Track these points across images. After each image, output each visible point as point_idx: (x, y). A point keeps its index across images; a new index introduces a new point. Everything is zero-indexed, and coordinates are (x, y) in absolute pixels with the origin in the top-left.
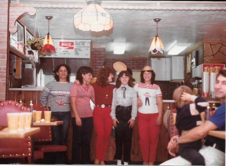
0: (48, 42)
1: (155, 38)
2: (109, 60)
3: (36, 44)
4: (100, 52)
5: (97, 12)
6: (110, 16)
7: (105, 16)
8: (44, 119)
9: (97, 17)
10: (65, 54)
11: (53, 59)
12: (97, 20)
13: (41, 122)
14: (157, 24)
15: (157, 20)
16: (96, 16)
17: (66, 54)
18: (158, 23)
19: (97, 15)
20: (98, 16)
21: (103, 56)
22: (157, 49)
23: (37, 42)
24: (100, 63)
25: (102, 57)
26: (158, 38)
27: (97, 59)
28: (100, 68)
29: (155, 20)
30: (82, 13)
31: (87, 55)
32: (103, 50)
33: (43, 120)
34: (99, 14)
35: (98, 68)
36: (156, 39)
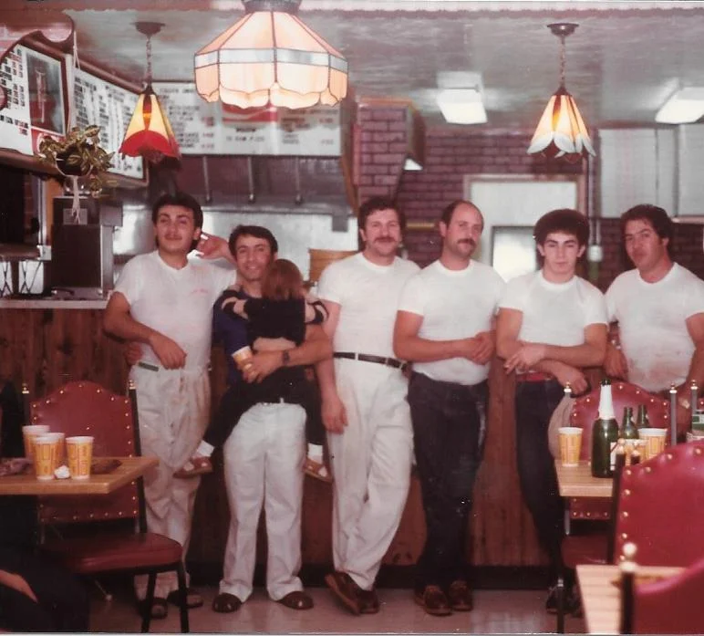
0: (147, 122)
1: (554, 98)
2: (442, 138)
3: (71, 156)
4: (389, 121)
5: (275, 47)
6: (329, 60)
7: (308, 62)
8: (68, 466)
9: (276, 69)
10: (244, 139)
11: (205, 159)
12: (276, 81)
13: (56, 478)
14: (563, 43)
15: (563, 28)
16: (271, 66)
17: (248, 138)
18: (568, 39)
19: (275, 62)
20: (278, 64)
21: (400, 135)
22: (558, 144)
23: (78, 145)
24: (390, 165)
25: (397, 141)
26: (563, 98)
27: (376, 148)
28: (389, 186)
29: (555, 29)
30: (218, 50)
31: (329, 142)
32: (399, 114)
33: (63, 472)
34: (283, 56)
35: (381, 186)
36: (558, 104)
